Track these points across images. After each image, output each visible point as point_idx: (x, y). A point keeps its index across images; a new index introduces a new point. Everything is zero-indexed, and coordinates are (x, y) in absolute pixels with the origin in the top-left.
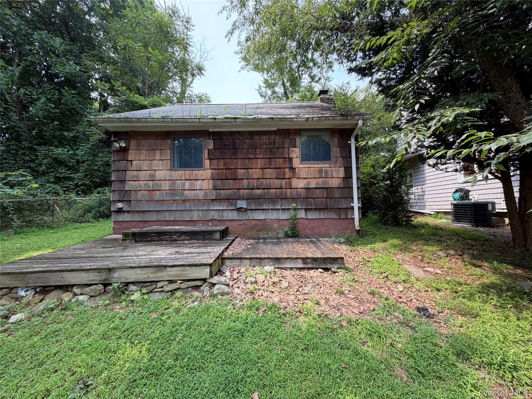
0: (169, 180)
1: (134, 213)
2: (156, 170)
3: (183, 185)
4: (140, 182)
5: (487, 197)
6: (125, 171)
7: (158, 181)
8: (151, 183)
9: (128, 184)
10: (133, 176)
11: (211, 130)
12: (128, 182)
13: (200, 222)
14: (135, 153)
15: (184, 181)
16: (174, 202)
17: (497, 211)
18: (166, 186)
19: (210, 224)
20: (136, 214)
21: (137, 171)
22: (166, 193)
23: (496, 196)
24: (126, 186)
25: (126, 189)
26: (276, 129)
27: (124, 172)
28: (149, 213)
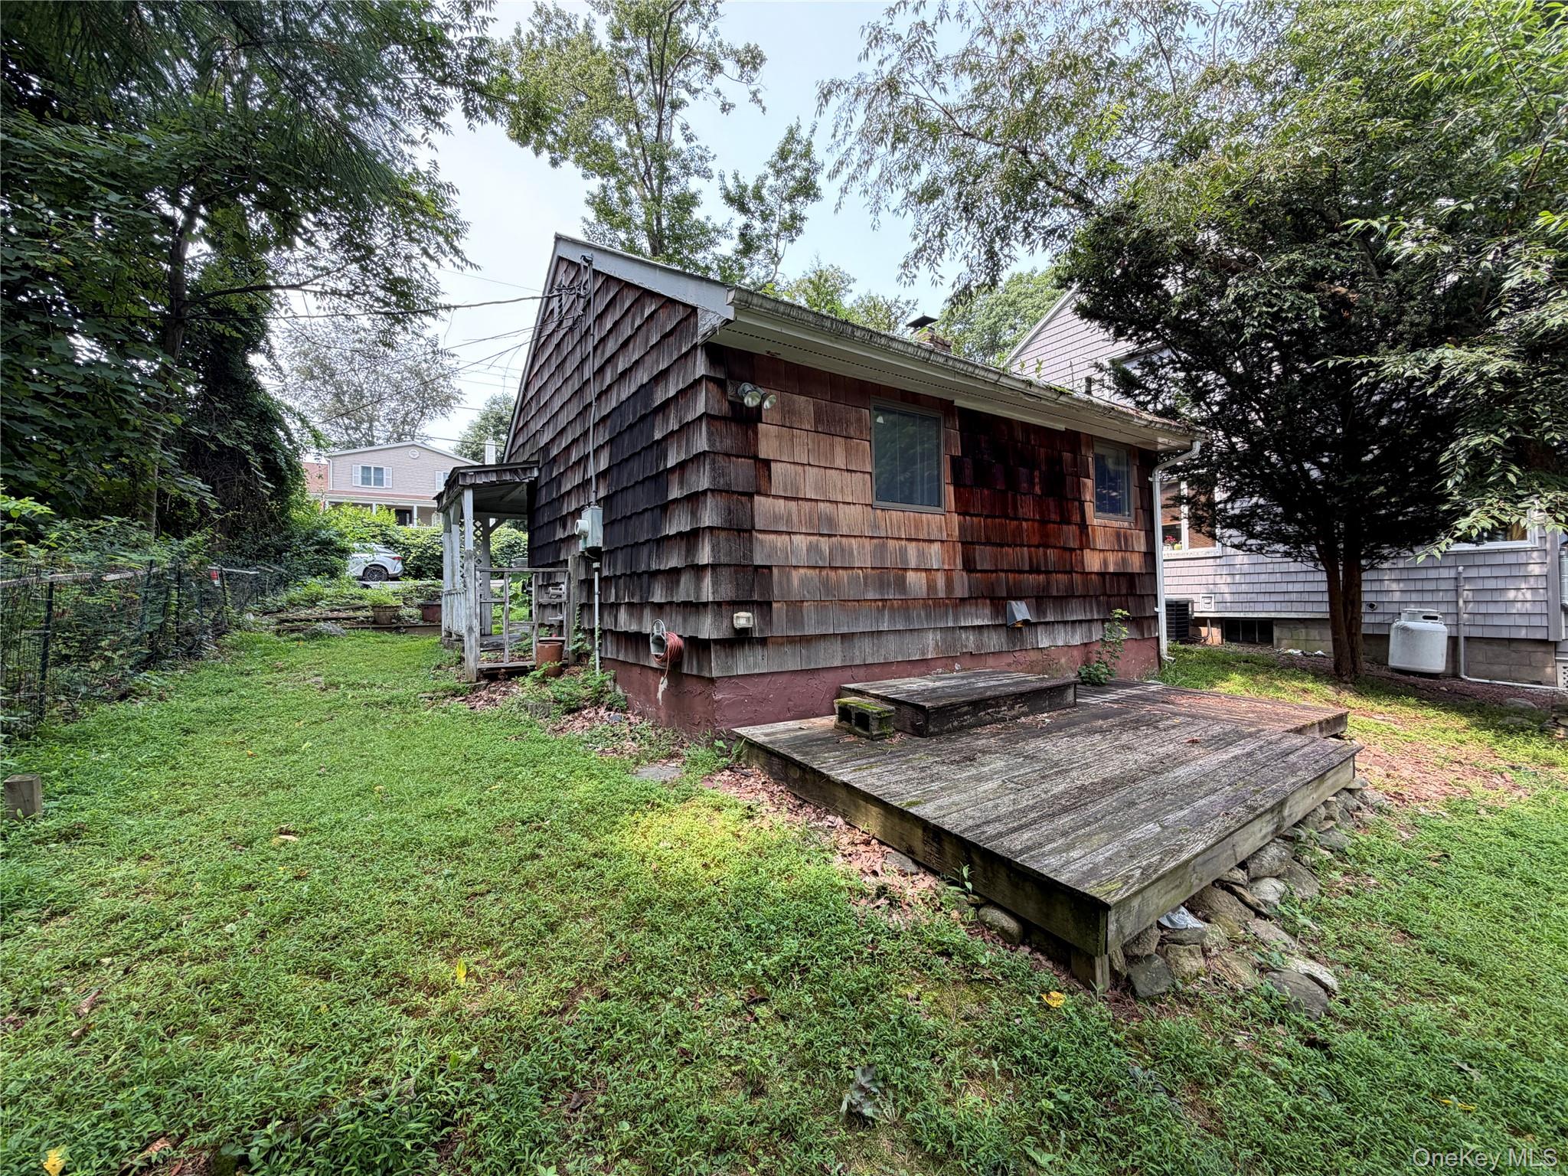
0: (872, 538)
1: (782, 644)
2: (836, 502)
3: (903, 552)
4: (796, 538)
5: (1182, 589)
6: (750, 495)
7: (844, 540)
8: (825, 544)
9: (761, 542)
10: (777, 518)
11: (959, 402)
12: (760, 536)
13: (939, 663)
14: (779, 437)
15: (903, 543)
16: (884, 606)
17: (1196, 615)
18: (862, 554)
19: (957, 667)
20: (787, 649)
21: (786, 498)
22: (866, 578)
23: (1190, 589)
24: (757, 548)
25: (756, 563)
26: (1061, 427)
27: (744, 499)
28: (822, 644)
